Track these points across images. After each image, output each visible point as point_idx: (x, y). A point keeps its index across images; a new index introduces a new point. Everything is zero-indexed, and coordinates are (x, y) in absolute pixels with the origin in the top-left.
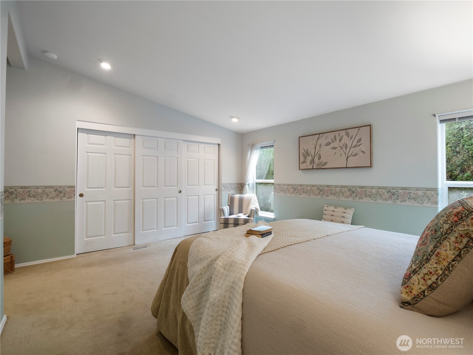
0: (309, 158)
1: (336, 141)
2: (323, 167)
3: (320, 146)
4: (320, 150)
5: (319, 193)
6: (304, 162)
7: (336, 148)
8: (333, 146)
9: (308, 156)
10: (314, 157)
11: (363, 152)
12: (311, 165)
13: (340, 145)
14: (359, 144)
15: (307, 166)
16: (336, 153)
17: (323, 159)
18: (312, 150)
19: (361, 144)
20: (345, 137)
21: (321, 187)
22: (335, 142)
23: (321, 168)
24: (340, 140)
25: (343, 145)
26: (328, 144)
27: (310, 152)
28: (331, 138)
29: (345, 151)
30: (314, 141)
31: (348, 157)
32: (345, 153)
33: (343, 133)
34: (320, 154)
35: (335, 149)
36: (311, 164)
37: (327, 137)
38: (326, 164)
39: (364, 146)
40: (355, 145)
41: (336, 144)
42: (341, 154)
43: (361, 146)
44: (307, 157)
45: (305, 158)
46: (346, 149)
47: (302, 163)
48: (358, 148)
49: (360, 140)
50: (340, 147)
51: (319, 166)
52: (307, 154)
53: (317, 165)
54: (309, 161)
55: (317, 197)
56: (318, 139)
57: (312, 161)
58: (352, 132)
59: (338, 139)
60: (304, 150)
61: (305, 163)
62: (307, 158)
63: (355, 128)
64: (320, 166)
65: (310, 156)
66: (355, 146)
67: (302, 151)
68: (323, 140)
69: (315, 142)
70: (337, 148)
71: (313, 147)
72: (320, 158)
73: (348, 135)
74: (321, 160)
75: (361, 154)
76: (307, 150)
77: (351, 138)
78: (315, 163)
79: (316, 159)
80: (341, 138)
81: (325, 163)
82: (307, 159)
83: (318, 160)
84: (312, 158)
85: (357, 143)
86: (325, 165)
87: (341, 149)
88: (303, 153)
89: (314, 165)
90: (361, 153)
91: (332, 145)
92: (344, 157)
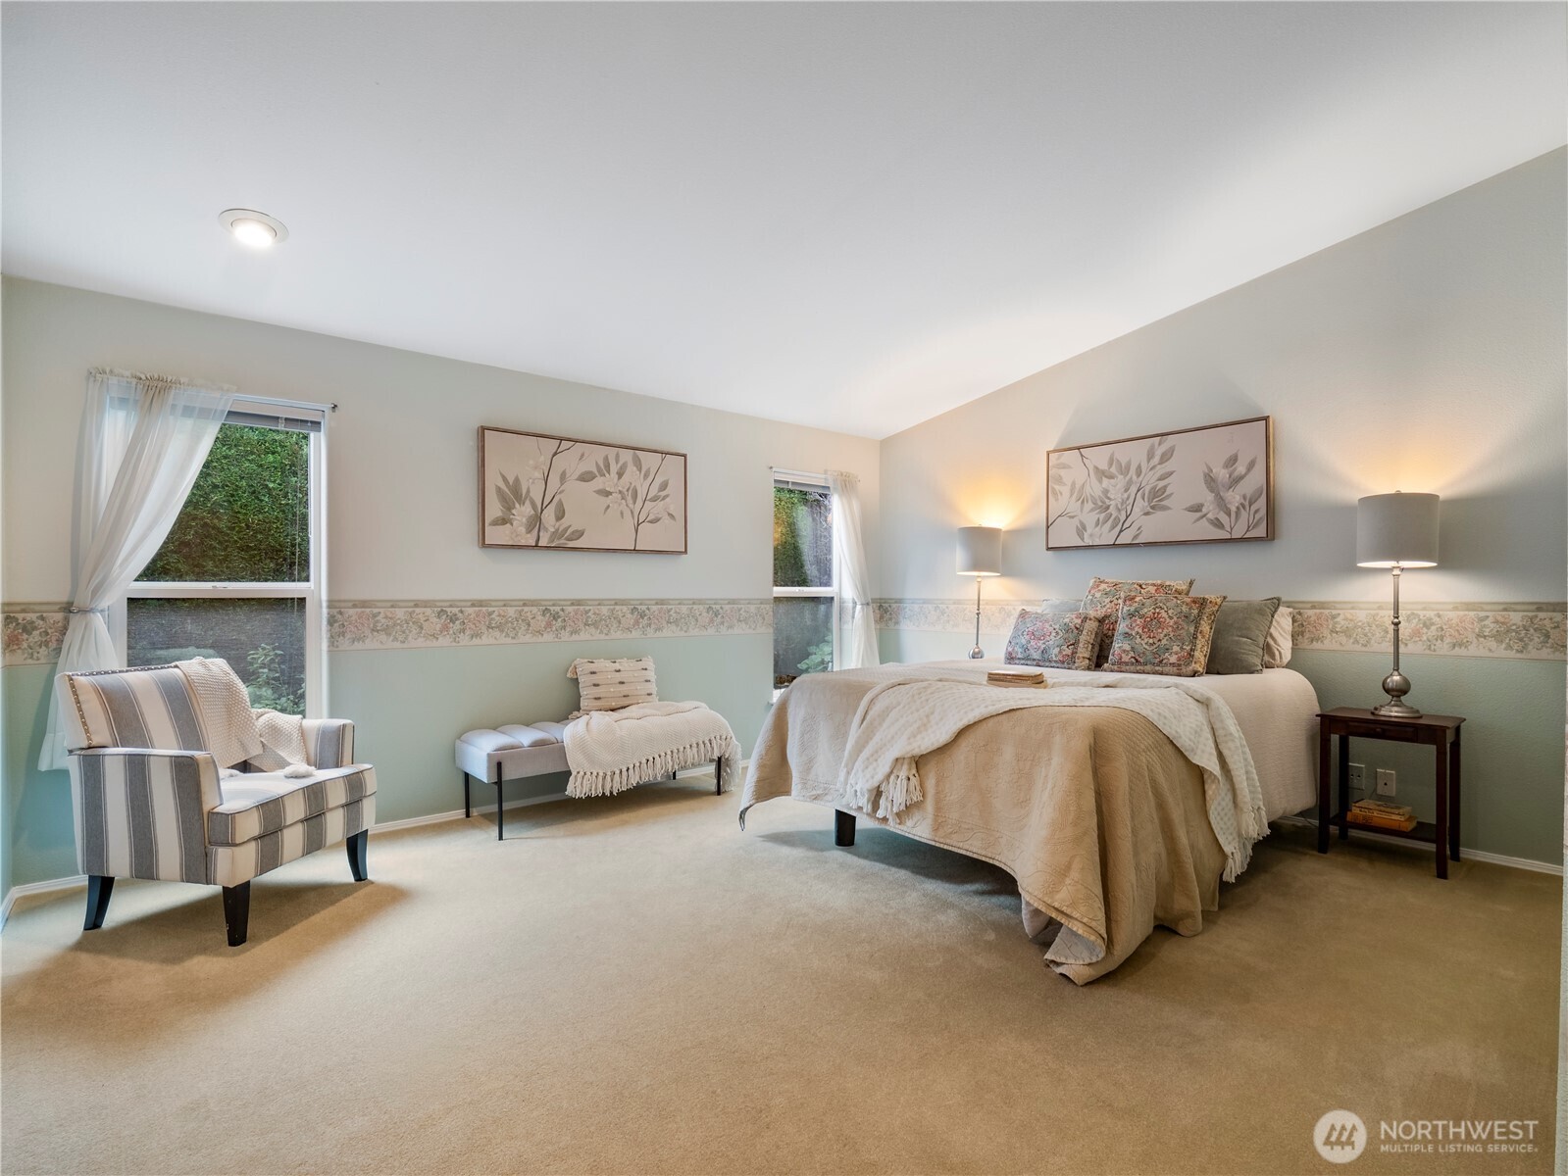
0: (522, 512)
1: (609, 473)
2: (571, 544)
3: (563, 477)
4: (563, 491)
5: (549, 625)
6: (503, 521)
7: (608, 494)
8: (601, 487)
9: (522, 502)
10: (542, 510)
11: (671, 516)
12: (529, 535)
13: (620, 488)
14: (663, 494)
15: (517, 535)
16: (608, 506)
17: (572, 521)
18: (533, 483)
19: (667, 496)
20: (631, 468)
21: (554, 605)
22: (607, 475)
23: (565, 545)
24: (620, 475)
25: (628, 490)
26: (586, 477)
27: (528, 491)
28: (597, 463)
29: (631, 506)
30: (542, 458)
31: (638, 525)
32: (632, 513)
33: (627, 456)
34: (560, 504)
35: (607, 496)
36: (529, 531)
37: (583, 455)
38: (580, 534)
39: (674, 504)
40: (655, 496)
41: (608, 482)
42: (622, 513)
43: (667, 500)
44: (517, 505)
45: (508, 507)
46: (635, 503)
47: (495, 523)
48: (661, 504)
49: (664, 486)
50: (620, 492)
51: (559, 539)
52: (513, 494)
53: (551, 536)
54: (524, 520)
55: (540, 639)
56: (555, 454)
57: (535, 522)
58: (650, 461)
59: (614, 468)
60: (505, 479)
61: (508, 525)
62: (514, 507)
63: (655, 452)
64: (562, 541)
65: (528, 503)
66: (654, 499)
67: (493, 480)
68: (571, 461)
69: (544, 459)
70: (610, 493)
71: (538, 475)
72: (560, 514)
73: (638, 463)
74: (565, 523)
75: (666, 520)
76: (517, 480)
77: (646, 476)
78: (546, 530)
79: (549, 516)
80: (621, 468)
81: (577, 531)
82: (514, 511)
83: (554, 519)
84: (533, 512)
85: (659, 491)
86: (578, 539)
87: (623, 498)
88: (499, 490)
89: (541, 534)
90: (667, 517)
91: (599, 483)
92: (630, 523)
